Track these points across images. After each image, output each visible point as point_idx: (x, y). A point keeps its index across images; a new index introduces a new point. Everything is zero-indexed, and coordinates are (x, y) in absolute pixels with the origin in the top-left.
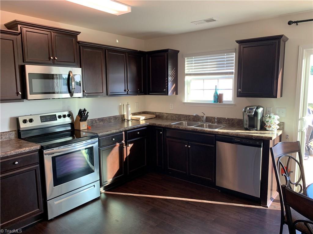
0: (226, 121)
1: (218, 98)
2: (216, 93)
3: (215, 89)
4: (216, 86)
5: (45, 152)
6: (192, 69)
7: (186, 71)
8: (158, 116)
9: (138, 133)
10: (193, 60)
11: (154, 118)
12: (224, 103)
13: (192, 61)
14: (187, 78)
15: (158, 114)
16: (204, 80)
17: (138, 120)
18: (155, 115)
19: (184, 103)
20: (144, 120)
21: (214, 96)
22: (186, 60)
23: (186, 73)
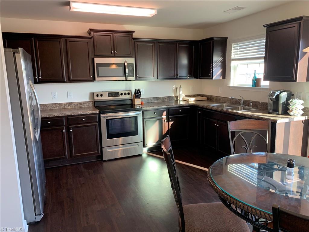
0: (261, 105)
1: (256, 82)
2: (255, 76)
3: (254, 73)
4: (255, 71)
5: (102, 115)
6: (237, 54)
7: (233, 57)
8: (210, 99)
9: (180, 111)
10: (239, 45)
11: (206, 100)
12: (262, 87)
13: (238, 47)
14: (233, 64)
15: (209, 97)
16: (248, 64)
17: (188, 101)
18: (207, 98)
19: (230, 87)
20: (194, 101)
21: (253, 80)
22: (233, 46)
23: (232, 58)
